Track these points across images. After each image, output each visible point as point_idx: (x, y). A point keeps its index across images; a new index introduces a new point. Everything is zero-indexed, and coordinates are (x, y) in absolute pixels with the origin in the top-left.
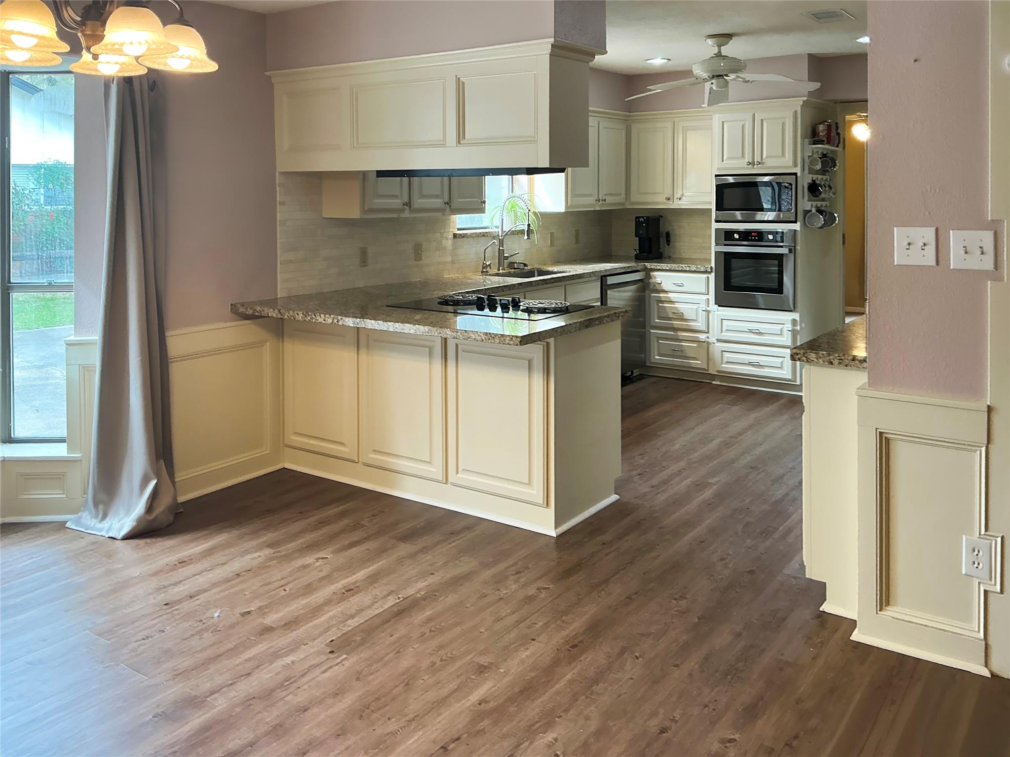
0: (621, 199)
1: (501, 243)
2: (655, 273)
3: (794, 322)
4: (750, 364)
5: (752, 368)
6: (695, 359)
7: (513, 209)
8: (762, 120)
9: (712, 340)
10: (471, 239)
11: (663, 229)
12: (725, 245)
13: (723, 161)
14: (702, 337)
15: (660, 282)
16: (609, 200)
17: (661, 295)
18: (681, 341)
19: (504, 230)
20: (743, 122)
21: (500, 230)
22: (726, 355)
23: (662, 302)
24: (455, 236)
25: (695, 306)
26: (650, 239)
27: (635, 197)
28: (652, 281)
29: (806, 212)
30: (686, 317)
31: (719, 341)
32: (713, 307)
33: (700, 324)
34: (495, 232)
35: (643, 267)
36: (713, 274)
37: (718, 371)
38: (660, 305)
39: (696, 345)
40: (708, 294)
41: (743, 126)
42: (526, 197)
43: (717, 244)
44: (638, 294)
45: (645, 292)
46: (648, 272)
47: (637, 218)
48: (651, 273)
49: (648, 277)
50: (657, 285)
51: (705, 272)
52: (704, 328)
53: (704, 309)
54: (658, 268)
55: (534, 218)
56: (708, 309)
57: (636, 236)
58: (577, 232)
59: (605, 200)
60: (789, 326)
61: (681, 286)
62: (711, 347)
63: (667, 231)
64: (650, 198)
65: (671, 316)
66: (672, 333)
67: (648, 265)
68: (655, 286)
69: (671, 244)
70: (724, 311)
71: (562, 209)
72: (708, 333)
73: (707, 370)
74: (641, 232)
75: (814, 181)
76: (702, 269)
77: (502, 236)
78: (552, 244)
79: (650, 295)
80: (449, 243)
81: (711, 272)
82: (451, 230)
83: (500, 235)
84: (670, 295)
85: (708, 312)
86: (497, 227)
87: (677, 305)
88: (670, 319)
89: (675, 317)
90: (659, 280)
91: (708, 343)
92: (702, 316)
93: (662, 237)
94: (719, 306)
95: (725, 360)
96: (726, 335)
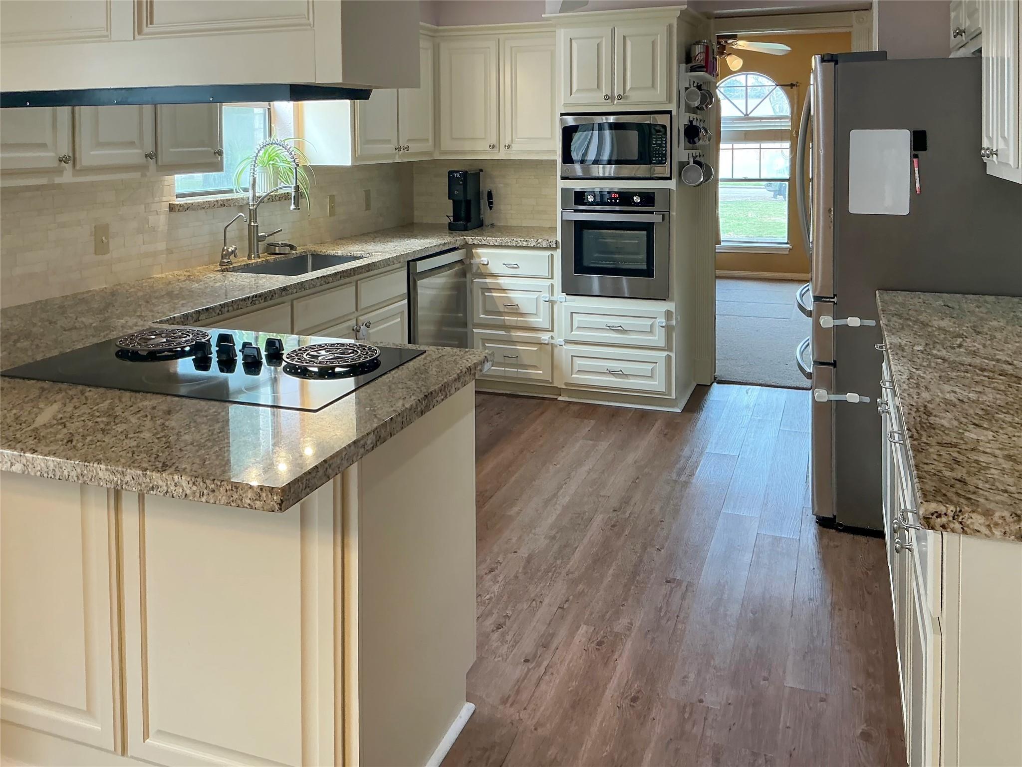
0: (428, 146)
1: (253, 215)
2: (479, 251)
3: (668, 314)
4: (611, 373)
5: (613, 379)
6: (534, 367)
7: (271, 162)
8: (624, 37)
9: (559, 340)
10: (202, 212)
11: (485, 187)
12: (576, 211)
13: (571, 94)
14: (545, 337)
15: (486, 263)
16: (414, 147)
17: (487, 281)
18: (514, 343)
19: (257, 194)
20: (598, 41)
21: (249, 194)
22: (578, 361)
23: (490, 290)
24: (172, 208)
25: (535, 296)
26: (468, 202)
27: (447, 144)
28: (475, 261)
29: (682, 165)
30: (523, 309)
31: (567, 342)
32: (559, 296)
33: (541, 320)
34: (242, 199)
35: (463, 243)
36: (559, 251)
37: (566, 384)
38: (486, 294)
39: (536, 349)
40: (552, 278)
41: (599, 46)
42: (291, 144)
43: (564, 209)
44: (455, 280)
45: (465, 277)
46: (468, 248)
47: (450, 172)
48: (474, 251)
49: (470, 255)
50: (481, 266)
51: (549, 248)
52: (547, 325)
53: (547, 300)
54: (484, 242)
55: (305, 175)
56: (552, 298)
57: (449, 199)
58: (368, 193)
59: (407, 148)
60: (662, 321)
61: (516, 267)
62: (556, 350)
63: (488, 189)
64: (467, 146)
65: (502, 309)
66: (504, 333)
67: (469, 239)
68: (479, 267)
69: (494, 207)
70: (574, 301)
71: (348, 162)
72: (552, 331)
73: (552, 383)
74: (456, 192)
75: (691, 122)
76: (545, 244)
77: (254, 205)
78: (332, 213)
79: (472, 281)
80: (161, 220)
81: (556, 248)
82: (164, 199)
83: (251, 202)
84: (501, 281)
85: (552, 303)
86: (246, 190)
87: (511, 295)
88: (500, 313)
89: (506, 310)
90: (484, 260)
91: (553, 346)
92: (544, 308)
93: (483, 199)
94: (567, 294)
95: (576, 368)
96: (577, 334)
